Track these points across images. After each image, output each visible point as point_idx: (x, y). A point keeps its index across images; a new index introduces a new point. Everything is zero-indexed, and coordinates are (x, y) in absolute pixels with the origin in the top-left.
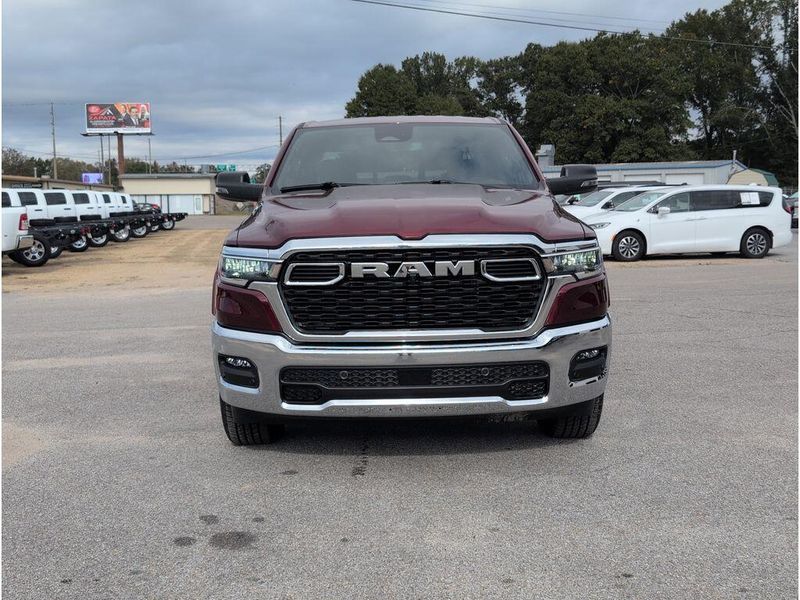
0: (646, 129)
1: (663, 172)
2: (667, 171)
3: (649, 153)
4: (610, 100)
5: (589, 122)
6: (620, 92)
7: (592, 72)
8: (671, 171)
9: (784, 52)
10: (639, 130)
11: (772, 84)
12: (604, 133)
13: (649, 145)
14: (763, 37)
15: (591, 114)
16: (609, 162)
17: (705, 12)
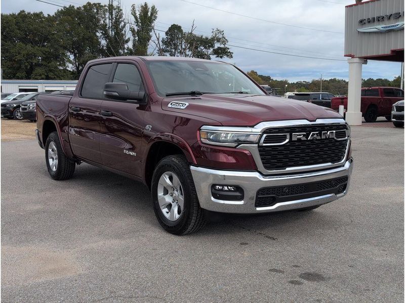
0: (48, 63)
1: (65, 85)
2: (67, 85)
3: (51, 75)
4: (29, 47)
5: (18, 57)
6: (34, 43)
7: (18, 31)
8: (69, 85)
9: (112, 30)
10: (44, 63)
11: (107, 45)
12: (27, 64)
13: (51, 71)
14: (102, 22)
15: (19, 53)
16: (29, 79)
17: (73, 7)
